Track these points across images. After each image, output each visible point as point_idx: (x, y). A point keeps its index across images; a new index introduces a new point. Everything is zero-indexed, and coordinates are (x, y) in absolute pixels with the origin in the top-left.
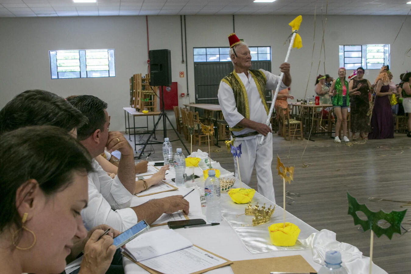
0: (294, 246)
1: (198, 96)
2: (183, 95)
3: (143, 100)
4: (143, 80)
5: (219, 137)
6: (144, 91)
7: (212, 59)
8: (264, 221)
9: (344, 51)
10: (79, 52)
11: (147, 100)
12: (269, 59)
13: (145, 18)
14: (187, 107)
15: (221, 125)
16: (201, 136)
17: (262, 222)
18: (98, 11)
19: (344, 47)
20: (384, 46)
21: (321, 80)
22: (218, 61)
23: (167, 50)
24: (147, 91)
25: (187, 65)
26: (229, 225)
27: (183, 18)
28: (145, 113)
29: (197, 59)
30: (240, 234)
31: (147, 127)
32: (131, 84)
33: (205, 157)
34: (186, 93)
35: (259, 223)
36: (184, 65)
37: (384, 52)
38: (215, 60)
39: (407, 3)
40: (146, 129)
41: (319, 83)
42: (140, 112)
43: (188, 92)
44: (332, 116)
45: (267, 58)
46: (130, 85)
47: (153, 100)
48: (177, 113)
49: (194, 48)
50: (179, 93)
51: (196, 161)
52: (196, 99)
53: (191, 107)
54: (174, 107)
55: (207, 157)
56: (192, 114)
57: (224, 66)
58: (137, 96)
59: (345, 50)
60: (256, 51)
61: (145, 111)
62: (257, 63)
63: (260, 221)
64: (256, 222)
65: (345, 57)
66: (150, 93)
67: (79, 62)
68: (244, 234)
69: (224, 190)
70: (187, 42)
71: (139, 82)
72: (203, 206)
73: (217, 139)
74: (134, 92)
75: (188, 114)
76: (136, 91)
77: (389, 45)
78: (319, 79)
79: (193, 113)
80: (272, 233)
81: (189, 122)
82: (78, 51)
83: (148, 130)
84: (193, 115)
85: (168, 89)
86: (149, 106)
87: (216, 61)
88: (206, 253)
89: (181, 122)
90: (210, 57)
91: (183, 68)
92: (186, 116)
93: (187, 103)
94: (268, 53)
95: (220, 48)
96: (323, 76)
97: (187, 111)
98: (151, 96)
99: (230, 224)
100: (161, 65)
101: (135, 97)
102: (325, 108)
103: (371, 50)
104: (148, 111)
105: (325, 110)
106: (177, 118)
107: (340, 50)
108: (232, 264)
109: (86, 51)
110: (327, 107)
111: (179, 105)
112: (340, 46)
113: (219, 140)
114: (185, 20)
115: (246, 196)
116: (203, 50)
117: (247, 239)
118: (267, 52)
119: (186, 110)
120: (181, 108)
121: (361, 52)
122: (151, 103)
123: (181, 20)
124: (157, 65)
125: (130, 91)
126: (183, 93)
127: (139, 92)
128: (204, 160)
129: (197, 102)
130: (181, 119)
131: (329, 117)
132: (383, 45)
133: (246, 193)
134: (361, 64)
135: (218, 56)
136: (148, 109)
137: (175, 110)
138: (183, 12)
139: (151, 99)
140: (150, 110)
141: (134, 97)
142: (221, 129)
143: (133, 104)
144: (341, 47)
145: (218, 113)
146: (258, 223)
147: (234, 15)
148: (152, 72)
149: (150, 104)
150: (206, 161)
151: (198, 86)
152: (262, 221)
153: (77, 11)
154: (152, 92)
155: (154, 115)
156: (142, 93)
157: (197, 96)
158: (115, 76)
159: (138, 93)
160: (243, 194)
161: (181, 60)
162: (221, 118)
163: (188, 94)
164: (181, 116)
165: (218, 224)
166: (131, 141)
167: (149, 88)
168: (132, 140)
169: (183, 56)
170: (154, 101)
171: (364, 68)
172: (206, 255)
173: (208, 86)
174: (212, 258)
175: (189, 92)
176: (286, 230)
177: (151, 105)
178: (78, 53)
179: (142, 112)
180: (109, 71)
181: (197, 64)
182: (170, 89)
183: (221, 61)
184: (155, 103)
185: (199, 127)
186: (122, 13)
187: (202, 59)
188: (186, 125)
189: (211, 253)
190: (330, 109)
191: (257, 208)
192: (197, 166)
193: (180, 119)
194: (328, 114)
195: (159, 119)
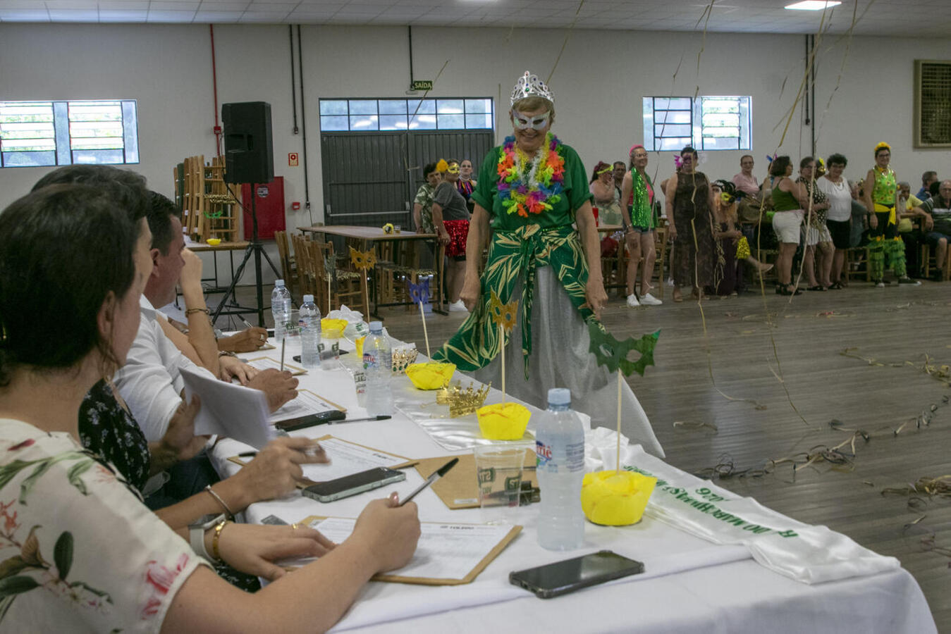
0: (520, 439)
1: (331, 208)
2: (296, 207)
3: (208, 216)
4: (208, 171)
5: (379, 298)
6: (210, 196)
7: (360, 125)
8: (471, 409)
9: (654, 111)
10: (53, 106)
11: (219, 215)
12: (489, 126)
13: (208, 30)
14: (306, 233)
15: (384, 273)
16: (340, 295)
17: (468, 411)
18: (98, 10)
19: (654, 100)
20: (740, 100)
21: (603, 174)
22: (377, 129)
23: (264, 103)
24: (216, 196)
25: (304, 139)
26: (410, 419)
27: (295, 32)
28: (215, 244)
29: (328, 125)
30: (429, 428)
31: (216, 280)
32: (177, 181)
33: (357, 320)
34: (302, 201)
35: (462, 413)
36: (299, 137)
37: (739, 113)
38: (368, 127)
39: (786, 8)
40: (213, 284)
41: (600, 180)
42: (202, 243)
43: (307, 200)
44: (627, 251)
45: (485, 124)
46: (176, 183)
47: (231, 216)
48: (283, 246)
49: (321, 99)
50: (288, 201)
51: (340, 326)
52: (326, 215)
53: (314, 233)
54: (276, 232)
55: (360, 320)
56: (319, 247)
57: (389, 141)
58: (195, 207)
59: (656, 108)
60: (459, 108)
61: (214, 241)
62: (463, 135)
63: (463, 410)
64: (457, 411)
65: (656, 122)
66: (225, 200)
67: (53, 128)
68: (434, 428)
69: (398, 371)
70: (304, 86)
71: (198, 174)
72: (360, 392)
73: (376, 302)
74: (188, 198)
75: (309, 248)
76: (193, 194)
77: (751, 97)
78: (599, 173)
79: (320, 244)
80: (483, 417)
81: (312, 264)
82: (51, 104)
83: (217, 287)
84: (322, 249)
85: (262, 192)
86: (222, 228)
87: (370, 129)
88: (375, 452)
89: (293, 266)
90: (355, 121)
91: (295, 144)
92: (305, 251)
93: (306, 224)
94: (486, 112)
95: (380, 101)
96: (608, 166)
97: (307, 240)
98: (225, 206)
99: (411, 417)
100: (250, 137)
101: (189, 208)
102: (611, 233)
103: (718, 109)
104: (220, 240)
105: (612, 237)
106: (284, 257)
107: (645, 108)
108: (417, 464)
109: (70, 104)
110: (615, 230)
111: (287, 229)
112: (645, 99)
113: (379, 303)
114: (299, 35)
115: (440, 375)
116: (343, 105)
117: (441, 434)
118: (484, 110)
119: (304, 239)
120: (292, 234)
121: (689, 112)
122: (226, 221)
123: (291, 35)
124: (241, 136)
125: (176, 196)
126: (297, 201)
127: (198, 198)
128: (355, 326)
129: (329, 221)
130: (293, 260)
131: (620, 254)
132: (736, 98)
133: (438, 370)
134: (690, 139)
135: (375, 118)
136: (219, 236)
137: (278, 238)
138: (295, 18)
139: (225, 214)
140: (224, 239)
141: (187, 209)
142: (384, 279)
143: (185, 226)
144: (647, 101)
145: (377, 244)
146: (460, 413)
147: (410, 27)
148: (229, 151)
149: (222, 226)
150: (359, 327)
151: (330, 185)
152: (466, 409)
153: (48, 10)
154: (228, 197)
155: (231, 249)
156: (205, 199)
157: (329, 208)
158: (138, 162)
159: (195, 200)
160: (433, 371)
161: (292, 126)
162: (383, 256)
163: (308, 204)
164: (292, 254)
165: (389, 417)
166: (180, 309)
167: (221, 189)
168: (182, 308)
169: (295, 116)
170: (233, 218)
171: (698, 147)
172: (375, 455)
173: (354, 186)
174: (385, 458)
175: (311, 200)
176: (505, 412)
177: (226, 226)
178: (51, 108)
179: (207, 243)
180: (124, 150)
181: (327, 136)
182: (266, 192)
183: (381, 129)
184: (235, 223)
185: (335, 275)
186: (154, 17)
187: (337, 125)
188: (306, 273)
189: (384, 452)
190: (621, 235)
191: (457, 390)
192: (342, 336)
193: (291, 260)
194: (618, 248)
195: (247, 258)
